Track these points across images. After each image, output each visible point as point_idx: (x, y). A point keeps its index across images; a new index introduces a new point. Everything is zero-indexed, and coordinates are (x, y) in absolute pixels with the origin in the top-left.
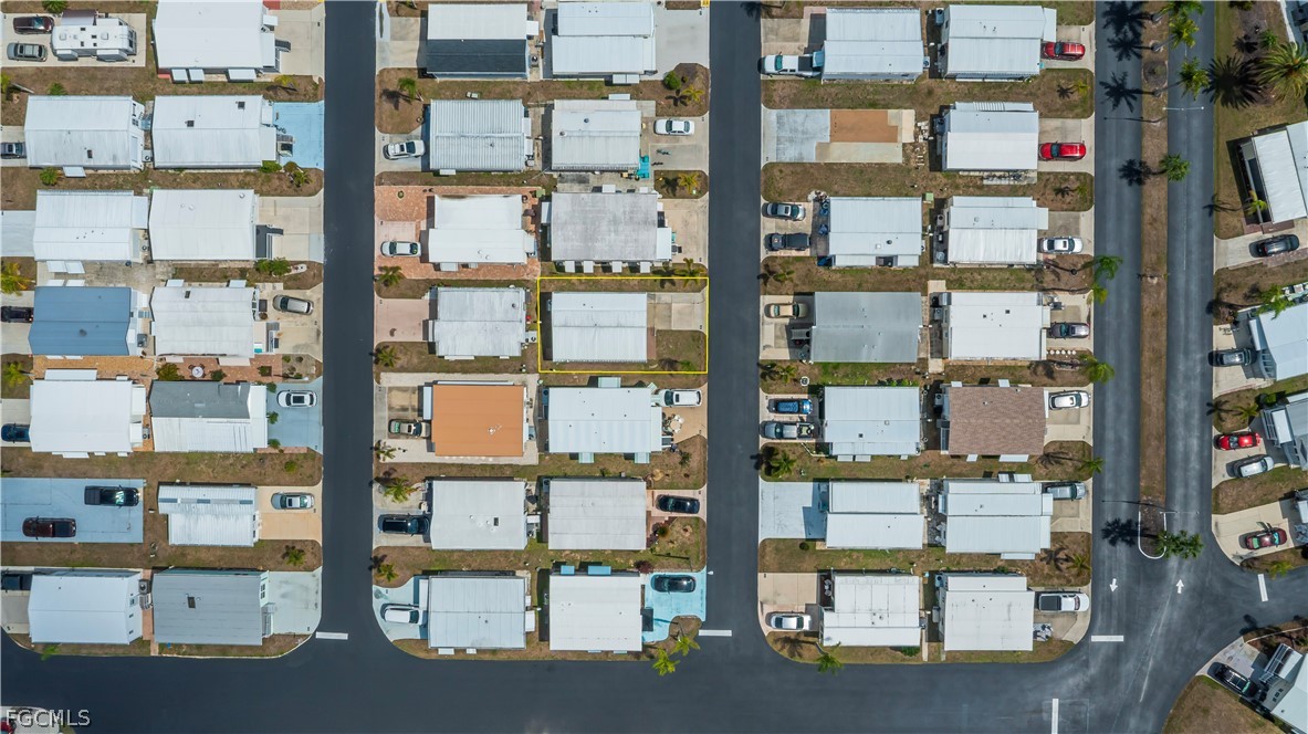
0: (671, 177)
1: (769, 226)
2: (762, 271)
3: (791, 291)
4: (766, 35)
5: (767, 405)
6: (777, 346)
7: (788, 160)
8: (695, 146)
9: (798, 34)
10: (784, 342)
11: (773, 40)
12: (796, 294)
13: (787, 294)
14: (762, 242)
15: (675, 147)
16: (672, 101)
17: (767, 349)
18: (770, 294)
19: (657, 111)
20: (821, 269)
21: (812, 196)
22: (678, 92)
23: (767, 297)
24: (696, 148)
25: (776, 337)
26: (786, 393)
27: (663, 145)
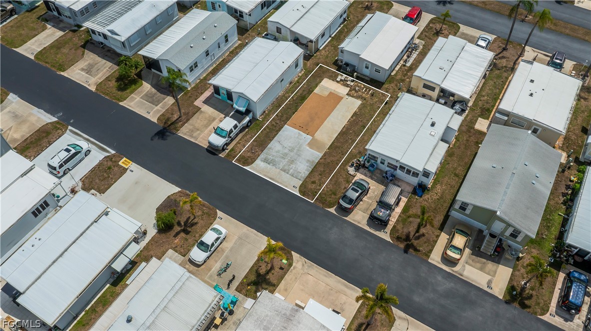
0: (253, 278)
1: (359, 217)
2: (402, 246)
3: (437, 232)
4: (191, 136)
5: (562, 320)
6: (494, 274)
7: (307, 173)
8: (240, 238)
9: (210, 116)
10: (490, 265)
11: (199, 134)
12: (441, 228)
13: (438, 236)
14: (372, 231)
15: (227, 257)
16: (182, 235)
17: (493, 285)
18: (431, 251)
19: (181, 253)
20: (426, 196)
21: (351, 170)
22: (179, 224)
23: (433, 255)
24: (242, 239)
25: (481, 269)
26: (552, 293)
27: (217, 266)
